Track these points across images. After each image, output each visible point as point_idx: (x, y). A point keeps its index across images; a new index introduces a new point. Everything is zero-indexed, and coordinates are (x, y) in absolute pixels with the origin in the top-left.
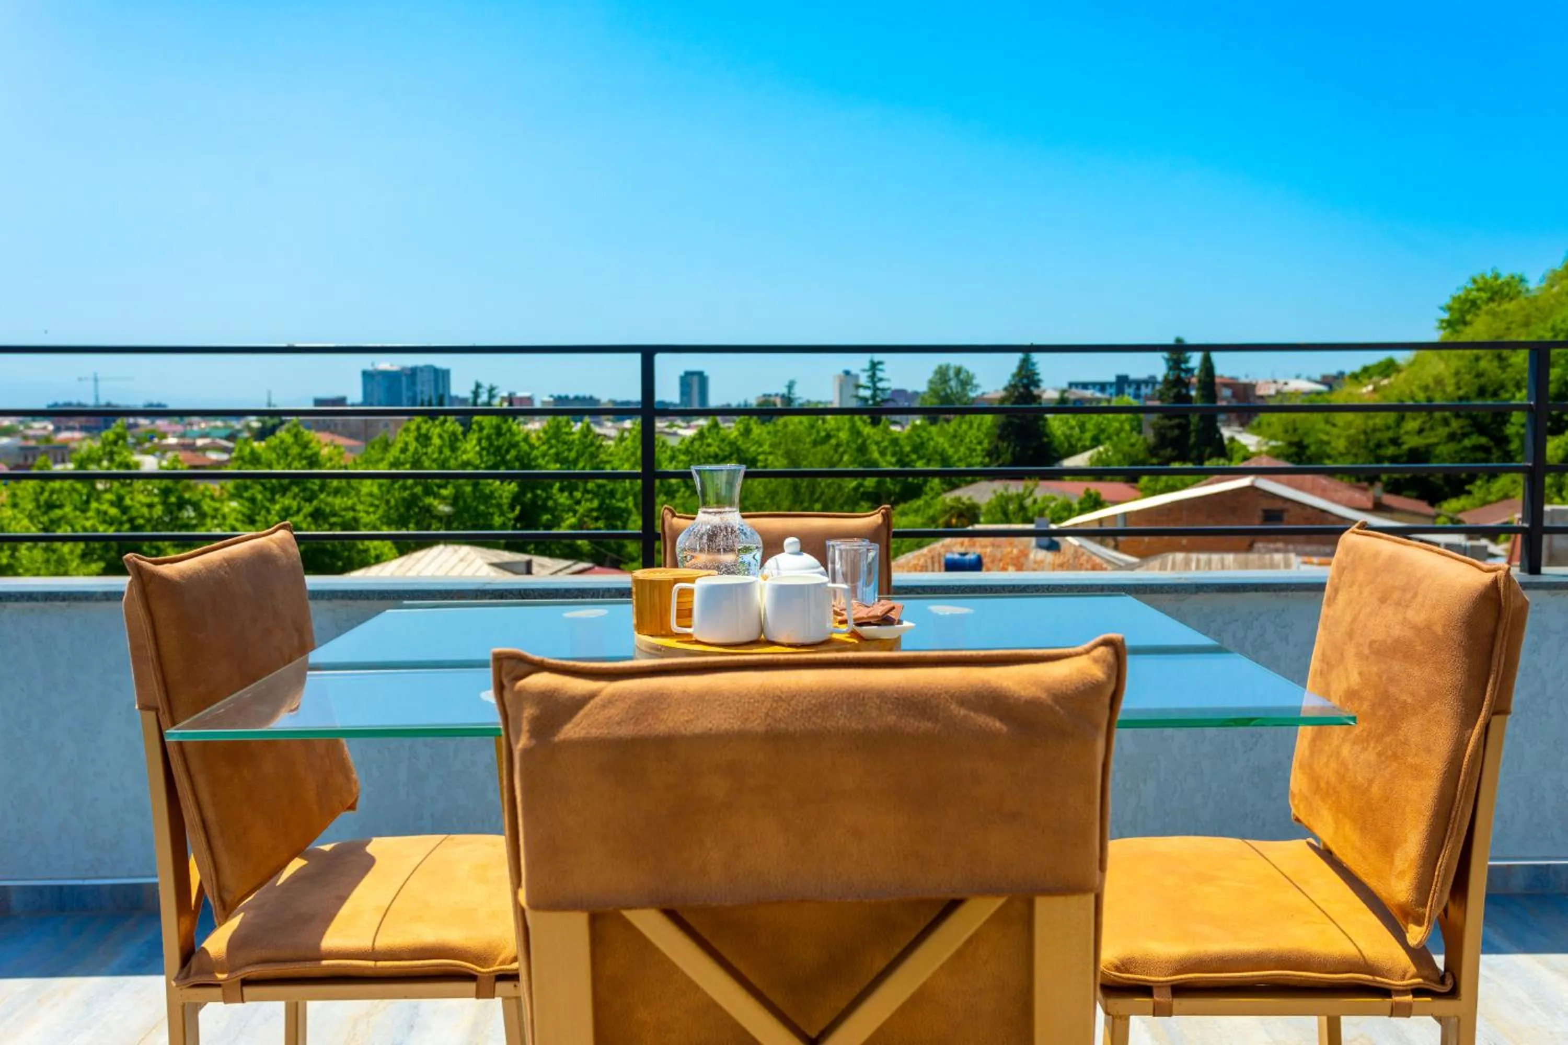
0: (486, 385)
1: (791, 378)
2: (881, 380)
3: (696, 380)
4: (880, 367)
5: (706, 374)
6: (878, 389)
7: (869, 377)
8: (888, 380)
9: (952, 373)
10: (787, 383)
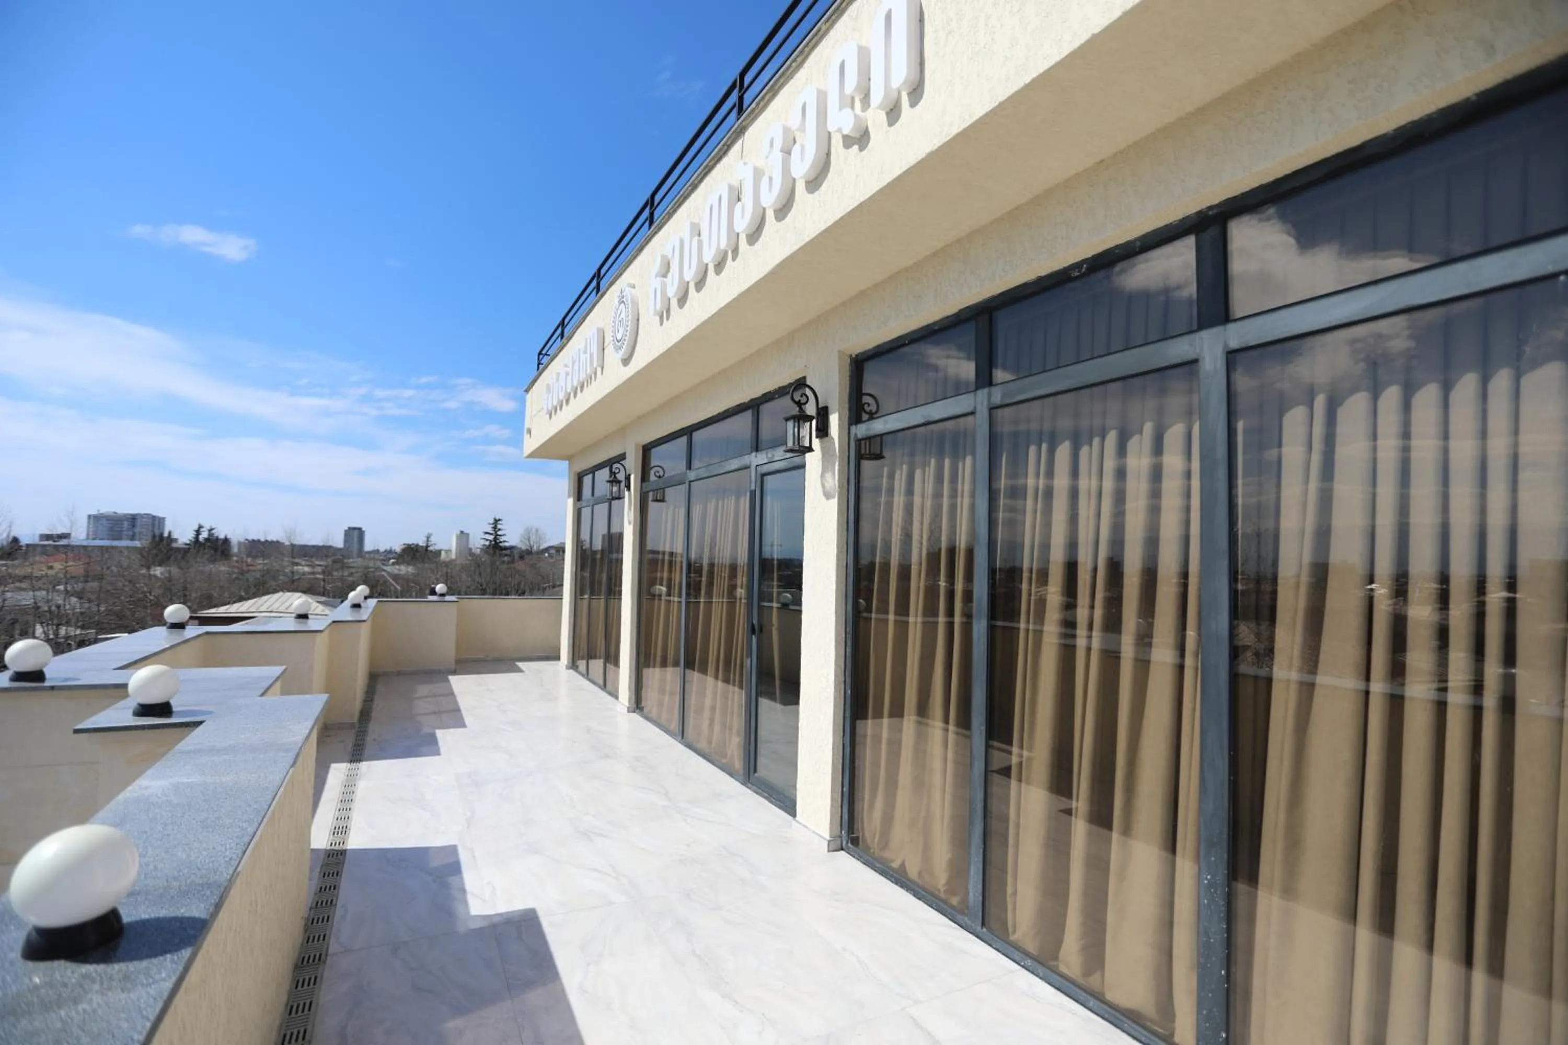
0: (207, 526)
1: (430, 531)
2: (499, 530)
3: (356, 533)
4: (500, 522)
5: (364, 529)
6: (498, 535)
7: (493, 528)
8: (505, 530)
9: (534, 531)
10: (426, 534)
